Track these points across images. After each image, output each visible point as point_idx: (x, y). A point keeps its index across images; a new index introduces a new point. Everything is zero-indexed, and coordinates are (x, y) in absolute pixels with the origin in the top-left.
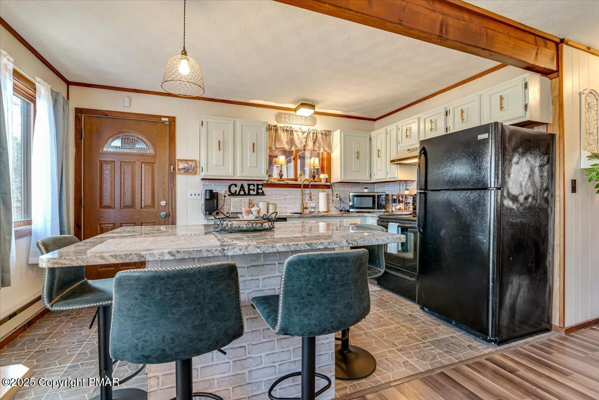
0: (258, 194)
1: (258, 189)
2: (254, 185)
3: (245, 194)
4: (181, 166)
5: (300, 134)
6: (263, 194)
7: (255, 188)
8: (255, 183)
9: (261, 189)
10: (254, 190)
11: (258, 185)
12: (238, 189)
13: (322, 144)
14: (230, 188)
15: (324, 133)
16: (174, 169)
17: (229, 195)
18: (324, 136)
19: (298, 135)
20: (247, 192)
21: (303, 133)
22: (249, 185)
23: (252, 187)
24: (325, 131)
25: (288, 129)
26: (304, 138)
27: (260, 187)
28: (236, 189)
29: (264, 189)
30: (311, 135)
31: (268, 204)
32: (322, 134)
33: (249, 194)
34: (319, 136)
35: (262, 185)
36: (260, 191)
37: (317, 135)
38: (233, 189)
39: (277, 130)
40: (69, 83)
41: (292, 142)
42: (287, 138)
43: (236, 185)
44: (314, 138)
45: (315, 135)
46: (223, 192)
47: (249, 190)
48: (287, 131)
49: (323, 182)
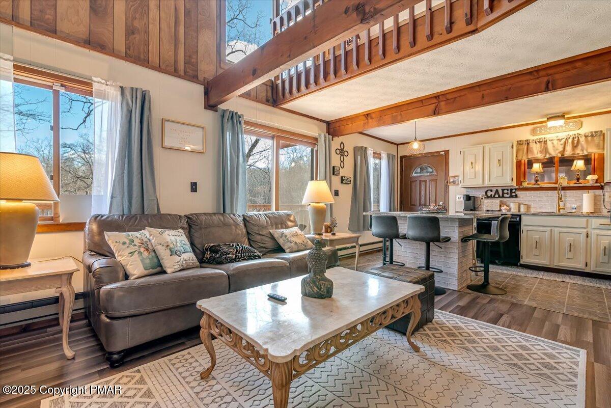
0: (511, 196)
1: (511, 192)
2: (508, 190)
3: (499, 197)
4: (452, 180)
5: (555, 142)
6: (516, 196)
7: (509, 192)
8: (509, 188)
9: (515, 192)
10: (507, 194)
11: (511, 190)
12: (493, 193)
13: (585, 146)
14: (486, 192)
15: (590, 135)
16: (447, 182)
17: (485, 198)
18: (589, 138)
19: (553, 143)
20: (501, 195)
21: (560, 140)
22: (503, 190)
23: (506, 191)
24: (592, 132)
25: (541, 140)
26: (561, 144)
27: (514, 191)
28: (492, 193)
29: (517, 193)
30: (570, 140)
31: (519, 205)
32: (586, 136)
33: (503, 197)
34: (582, 139)
35: (516, 189)
36: (514, 194)
37: (578, 139)
38: (489, 194)
39: (528, 144)
40: (398, 145)
41: (546, 150)
42: (541, 148)
43: (491, 191)
44: (576, 142)
45: (576, 139)
46: (481, 196)
47: (503, 193)
48: (539, 142)
49: (591, 184)
